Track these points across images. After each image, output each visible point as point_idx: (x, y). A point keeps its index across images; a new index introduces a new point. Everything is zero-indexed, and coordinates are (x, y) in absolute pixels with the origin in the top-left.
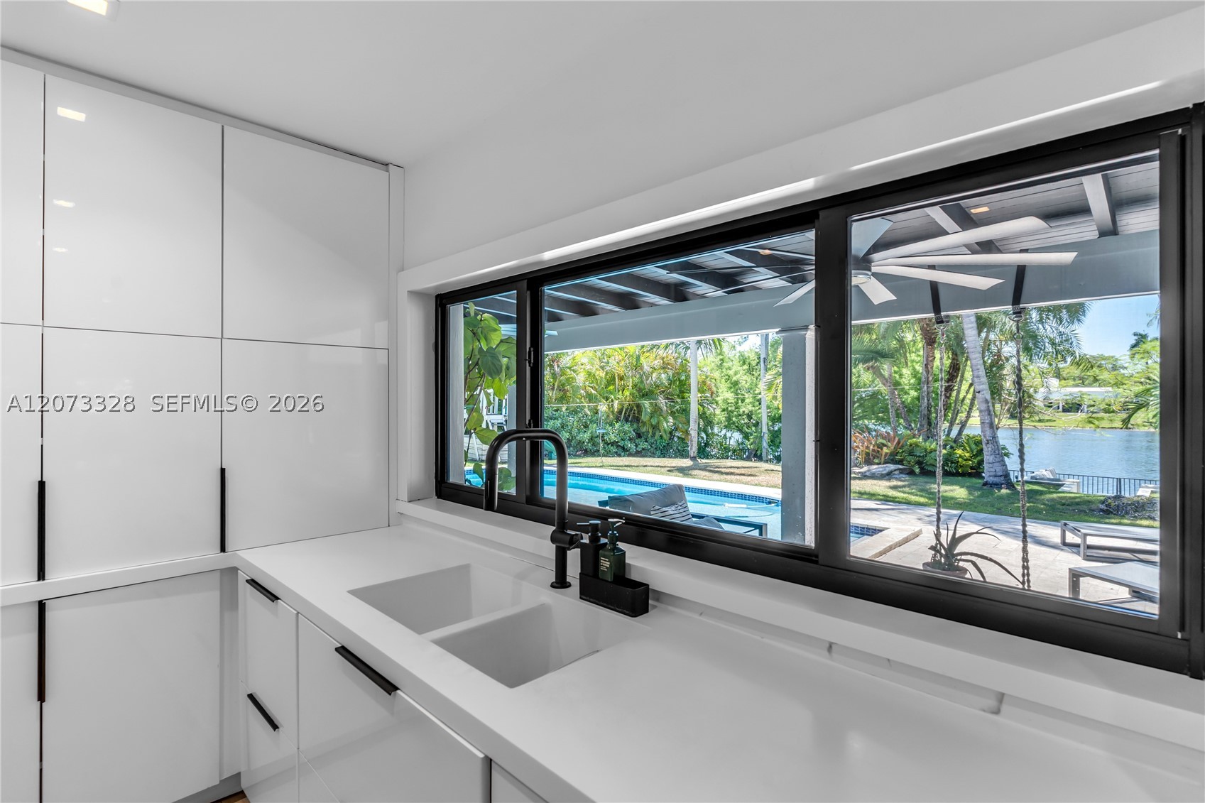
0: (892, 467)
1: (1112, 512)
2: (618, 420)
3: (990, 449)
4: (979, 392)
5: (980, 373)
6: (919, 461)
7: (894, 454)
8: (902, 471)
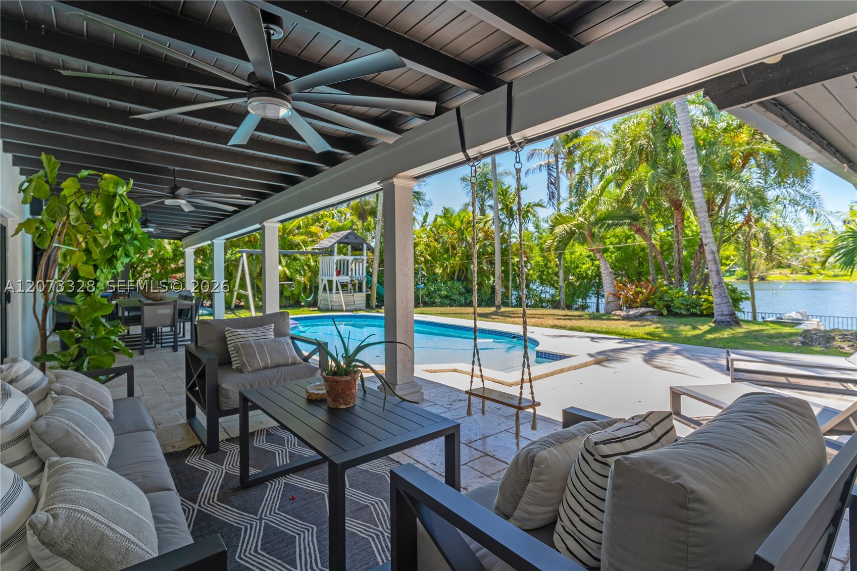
0: (643, 310)
1: (808, 343)
2: (452, 279)
3: (717, 293)
4: (706, 245)
5: (707, 229)
6: (667, 304)
7: (647, 299)
8: (653, 313)
